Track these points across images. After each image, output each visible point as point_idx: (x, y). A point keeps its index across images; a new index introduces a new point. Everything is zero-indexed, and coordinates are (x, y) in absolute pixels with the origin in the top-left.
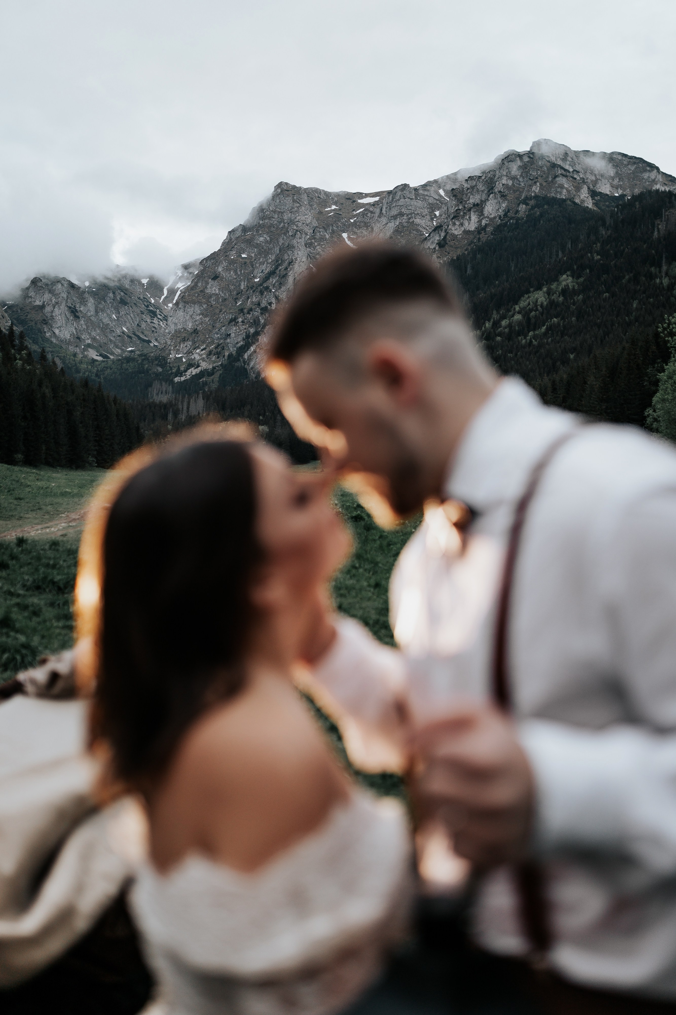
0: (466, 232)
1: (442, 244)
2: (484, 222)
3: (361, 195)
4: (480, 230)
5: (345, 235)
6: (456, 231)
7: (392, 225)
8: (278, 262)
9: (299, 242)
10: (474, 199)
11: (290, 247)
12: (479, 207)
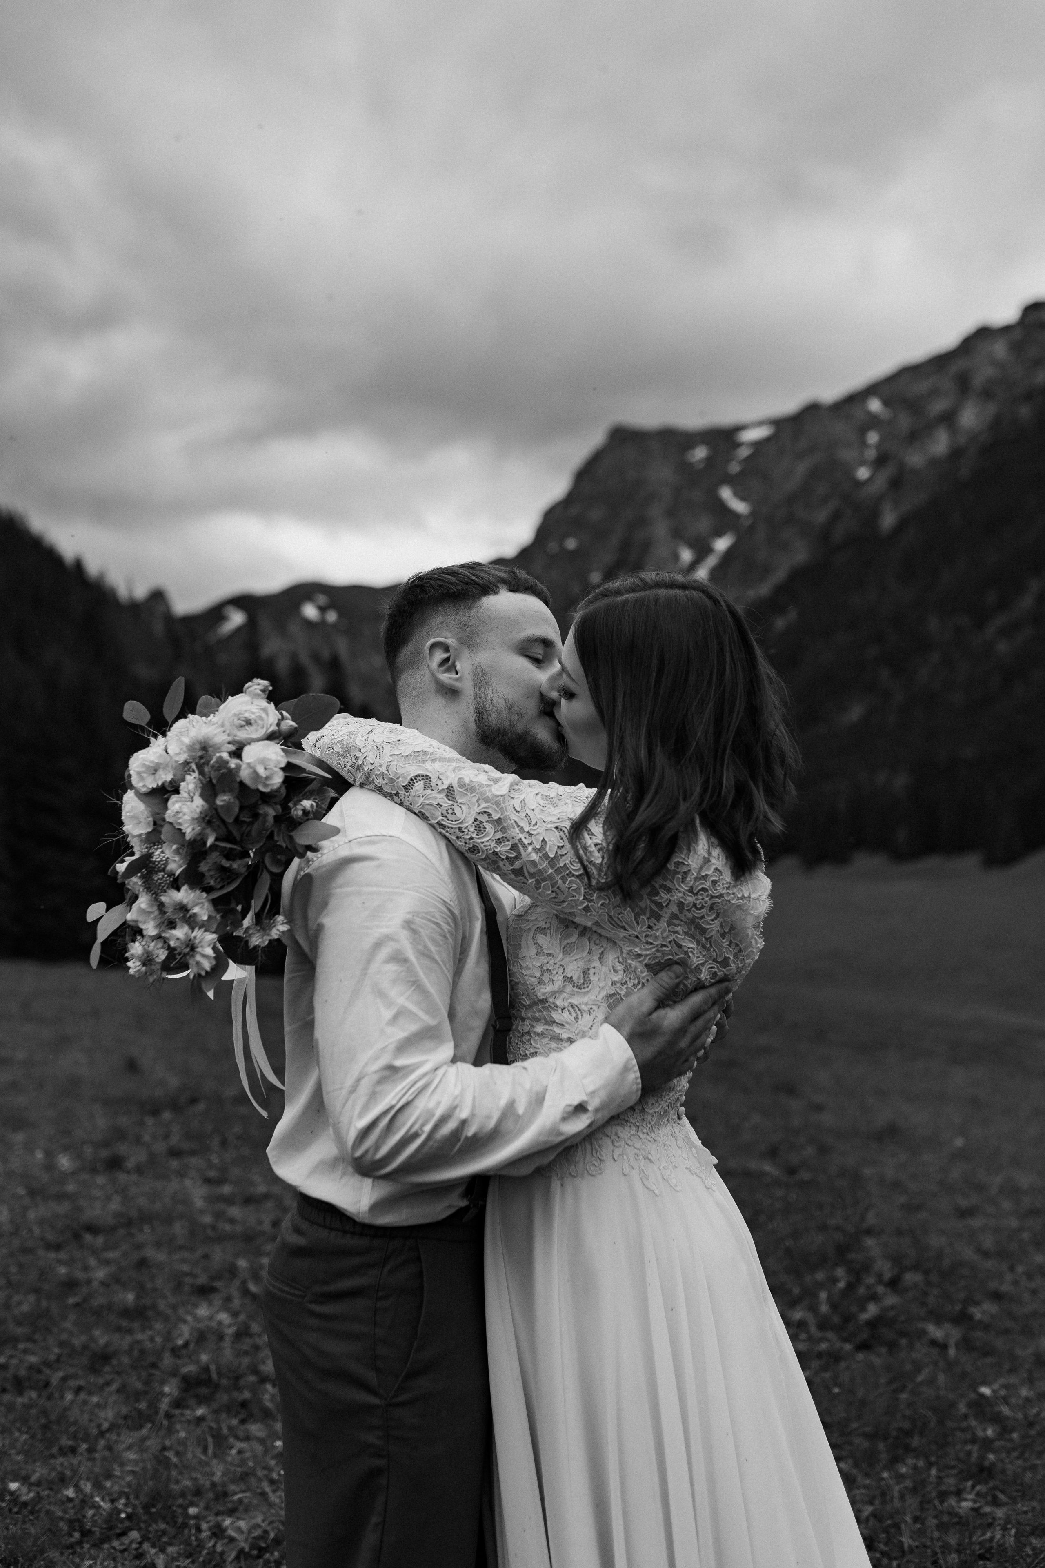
0: (934, 462)
1: (896, 483)
2: (962, 440)
3: (739, 428)
4: (956, 453)
5: (726, 494)
6: (915, 459)
7: (802, 469)
8: (625, 546)
9: (656, 512)
10: (938, 406)
11: (642, 521)
12: (949, 418)
